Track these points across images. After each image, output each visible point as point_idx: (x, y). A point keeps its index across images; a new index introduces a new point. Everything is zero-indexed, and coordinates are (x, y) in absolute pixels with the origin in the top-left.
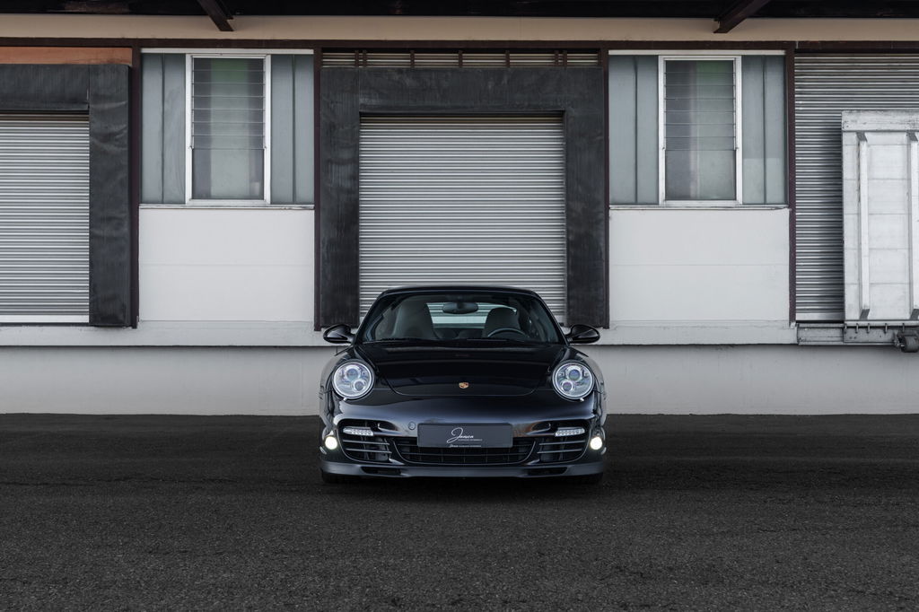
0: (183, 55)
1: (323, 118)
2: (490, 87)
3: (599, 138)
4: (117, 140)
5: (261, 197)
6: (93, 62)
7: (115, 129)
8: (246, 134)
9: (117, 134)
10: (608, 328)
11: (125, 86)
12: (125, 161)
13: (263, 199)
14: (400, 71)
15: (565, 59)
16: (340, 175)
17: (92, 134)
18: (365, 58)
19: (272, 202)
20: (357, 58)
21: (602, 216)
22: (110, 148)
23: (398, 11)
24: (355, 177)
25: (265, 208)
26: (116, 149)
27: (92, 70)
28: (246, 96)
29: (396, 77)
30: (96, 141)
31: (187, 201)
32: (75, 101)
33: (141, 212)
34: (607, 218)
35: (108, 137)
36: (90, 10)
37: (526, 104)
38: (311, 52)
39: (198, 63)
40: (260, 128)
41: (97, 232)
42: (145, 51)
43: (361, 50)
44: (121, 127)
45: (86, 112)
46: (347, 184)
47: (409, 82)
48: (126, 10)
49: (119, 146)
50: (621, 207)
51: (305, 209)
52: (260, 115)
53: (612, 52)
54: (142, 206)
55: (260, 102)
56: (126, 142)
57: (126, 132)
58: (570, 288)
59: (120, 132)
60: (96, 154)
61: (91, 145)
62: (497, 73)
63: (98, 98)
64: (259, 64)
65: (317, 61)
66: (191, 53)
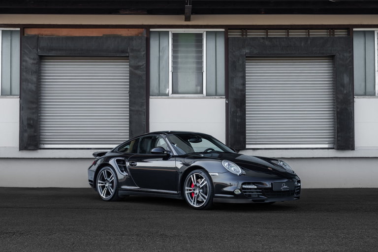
0: (168, 32)
1: (230, 59)
2: (302, 45)
3: (350, 67)
4: (141, 69)
5: (202, 92)
6: (129, 35)
7: (140, 64)
8: (194, 66)
9: (141, 66)
10: (354, 150)
11: (145, 45)
12: (144, 78)
13: (203, 93)
14: (263, 38)
15: (333, 32)
16: (237, 83)
17: (130, 66)
18: (246, 32)
19: (206, 95)
20: (243, 32)
21: (352, 100)
22: (138, 72)
23: (263, 12)
24: (244, 84)
25: (204, 98)
26: (140, 72)
27: (130, 38)
28: (194, 49)
29: (262, 41)
30: (132, 70)
31: (170, 95)
32: (123, 52)
33: (150, 99)
34: (354, 101)
35: (138, 68)
36: (130, 13)
37: (318, 52)
38: (223, 30)
39: (174, 35)
40: (201, 63)
41: (133, 108)
42: (151, 30)
43: (245, 29)
44: (143, 63)
45: (128, 57)
46: (241, 87)
47: (267, 43)
48: (146, 13)
49: (142, 71)
50: (359, 97)
51: (221, 98)
52: (201, 57)
53: (354, 29)
54: (151, 97)
55: (201, 52)
56: (145, 69)
57: (145, 65)
58: (338, 132)
59: (143, 65)
60: (132, 75)
61: (130, 71)
62: (306, 39)
63: (132, 50)
64: (201, 35)
65: (226, 34)
66: (172, 31)
